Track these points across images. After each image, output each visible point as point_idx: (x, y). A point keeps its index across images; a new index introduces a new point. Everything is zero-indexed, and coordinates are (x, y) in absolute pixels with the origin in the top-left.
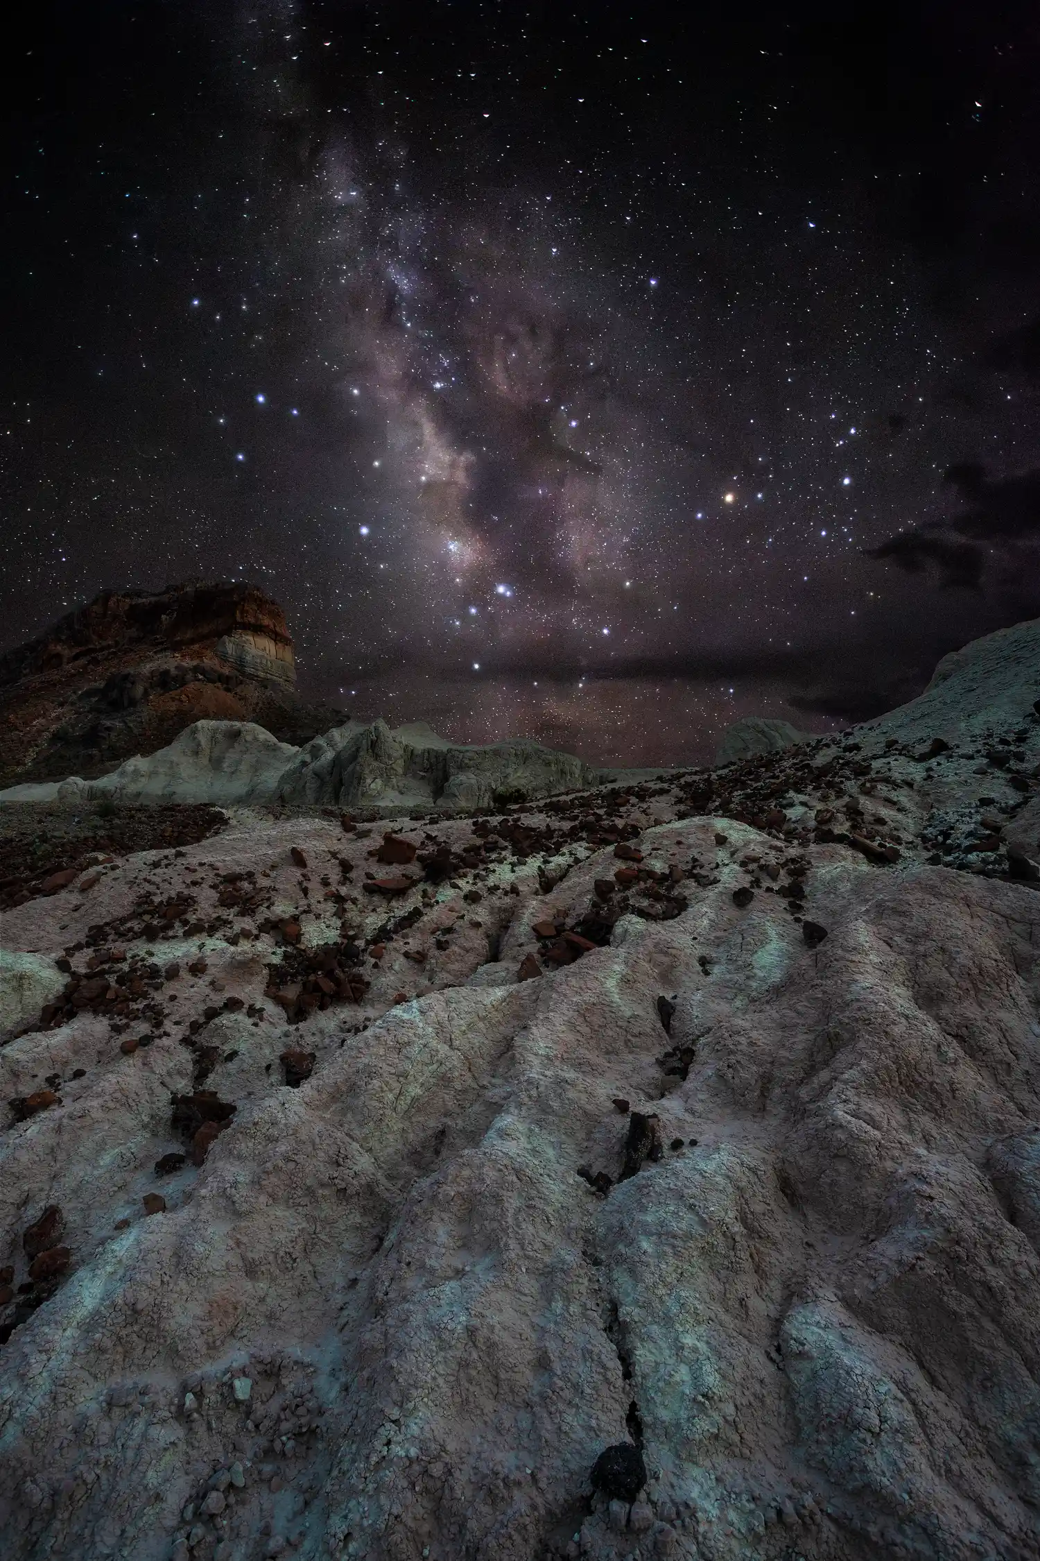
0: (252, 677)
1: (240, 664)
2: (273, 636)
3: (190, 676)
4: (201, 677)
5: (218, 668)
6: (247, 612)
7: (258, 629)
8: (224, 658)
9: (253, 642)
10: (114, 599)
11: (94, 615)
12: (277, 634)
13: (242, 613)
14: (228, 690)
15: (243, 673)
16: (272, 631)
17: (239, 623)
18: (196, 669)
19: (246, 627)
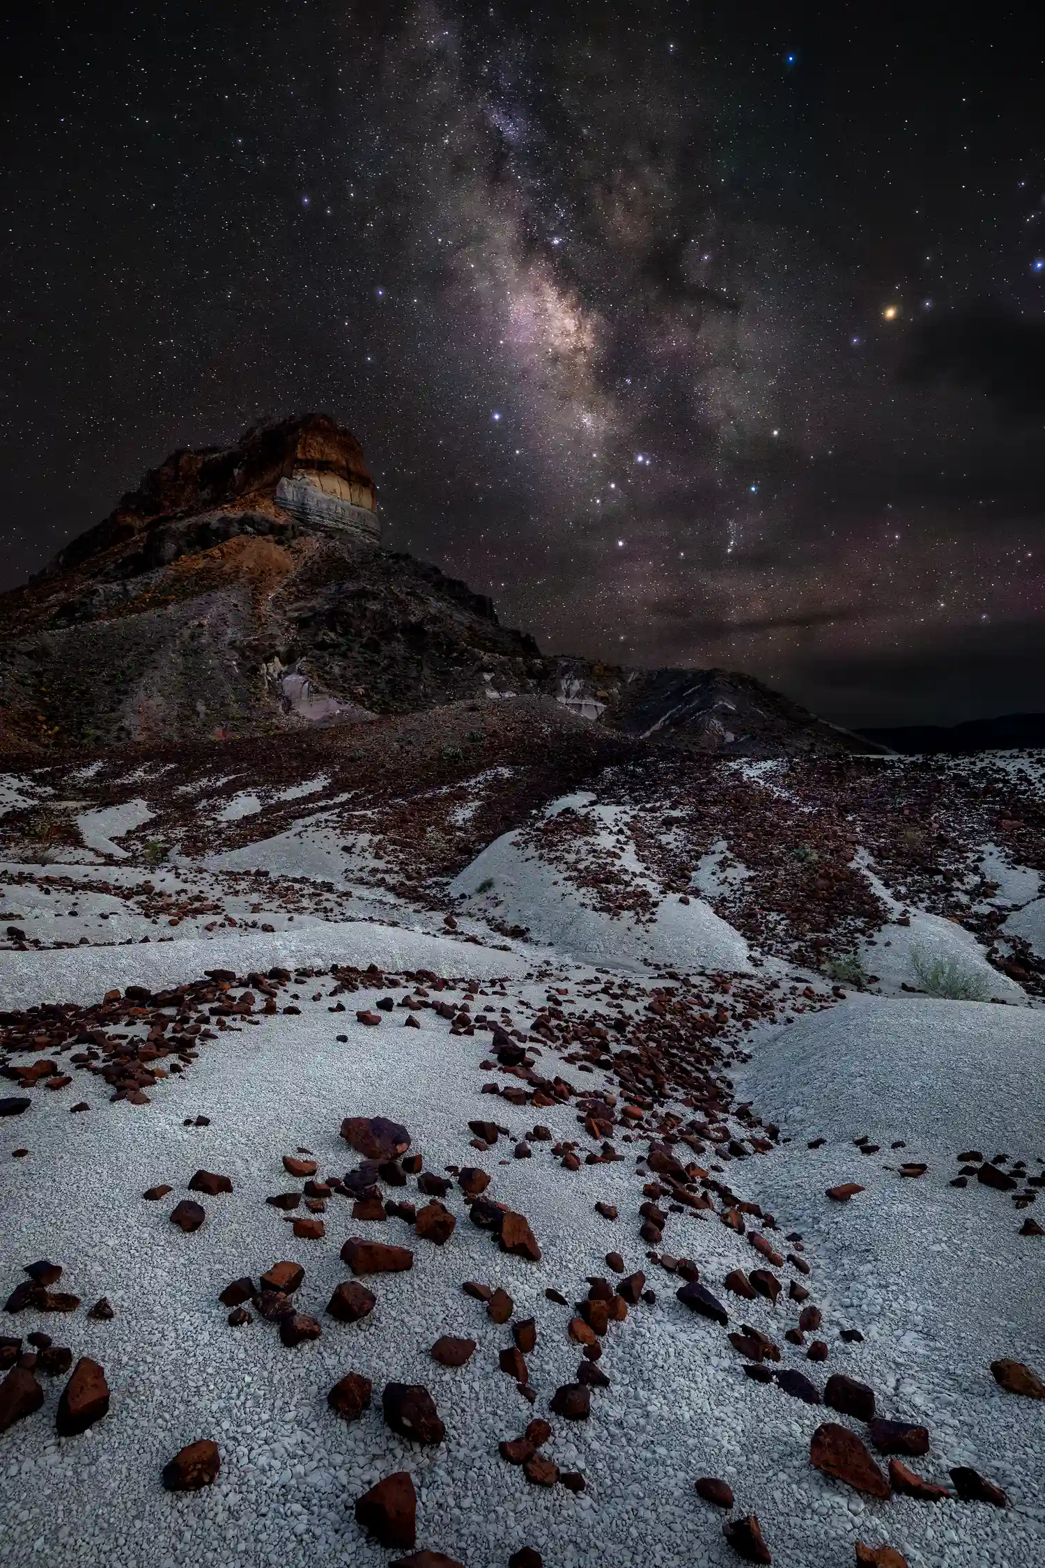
0: (316, 527)
1: (302, 513)
2: (346, 476)
3: (235, 529)
4: (250, 529)
5: (272, 518)
6: (310, 445)
7: (323, 467)
8: (282, 506)
9: (318, 484)
10: (185, 457)
11: (165, 478)
12: (349, 472)
13: (304, 448)
14: (279, 542)
15: (306, 524)
16: (342, 468)
17: (301, 461)
18: (243, 521)
19: (309, 465)
